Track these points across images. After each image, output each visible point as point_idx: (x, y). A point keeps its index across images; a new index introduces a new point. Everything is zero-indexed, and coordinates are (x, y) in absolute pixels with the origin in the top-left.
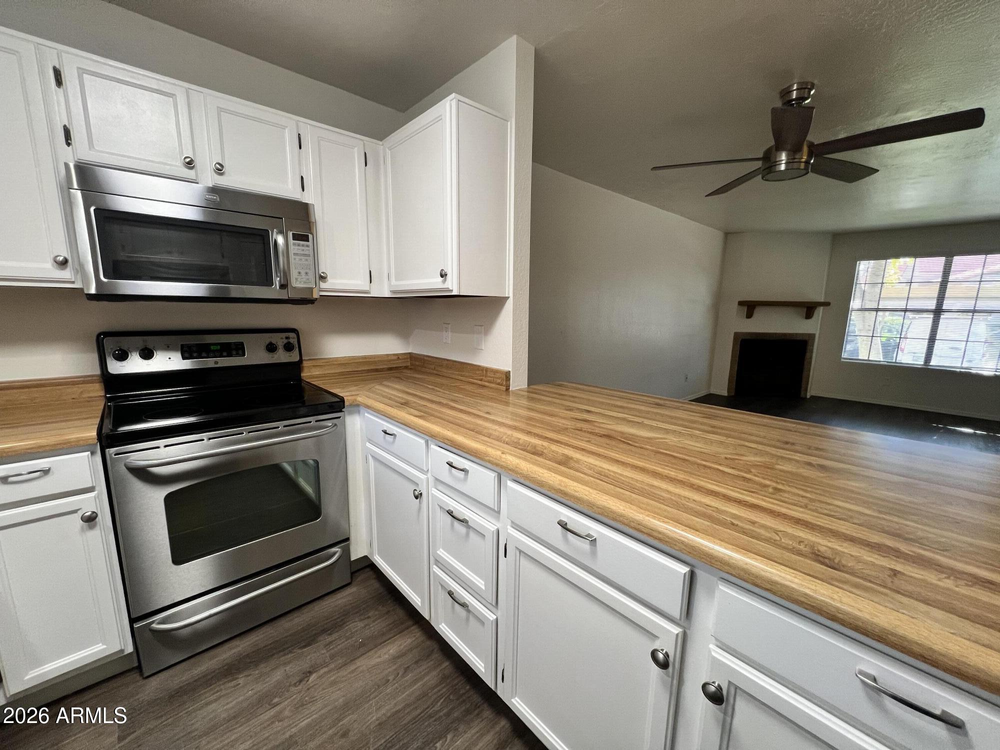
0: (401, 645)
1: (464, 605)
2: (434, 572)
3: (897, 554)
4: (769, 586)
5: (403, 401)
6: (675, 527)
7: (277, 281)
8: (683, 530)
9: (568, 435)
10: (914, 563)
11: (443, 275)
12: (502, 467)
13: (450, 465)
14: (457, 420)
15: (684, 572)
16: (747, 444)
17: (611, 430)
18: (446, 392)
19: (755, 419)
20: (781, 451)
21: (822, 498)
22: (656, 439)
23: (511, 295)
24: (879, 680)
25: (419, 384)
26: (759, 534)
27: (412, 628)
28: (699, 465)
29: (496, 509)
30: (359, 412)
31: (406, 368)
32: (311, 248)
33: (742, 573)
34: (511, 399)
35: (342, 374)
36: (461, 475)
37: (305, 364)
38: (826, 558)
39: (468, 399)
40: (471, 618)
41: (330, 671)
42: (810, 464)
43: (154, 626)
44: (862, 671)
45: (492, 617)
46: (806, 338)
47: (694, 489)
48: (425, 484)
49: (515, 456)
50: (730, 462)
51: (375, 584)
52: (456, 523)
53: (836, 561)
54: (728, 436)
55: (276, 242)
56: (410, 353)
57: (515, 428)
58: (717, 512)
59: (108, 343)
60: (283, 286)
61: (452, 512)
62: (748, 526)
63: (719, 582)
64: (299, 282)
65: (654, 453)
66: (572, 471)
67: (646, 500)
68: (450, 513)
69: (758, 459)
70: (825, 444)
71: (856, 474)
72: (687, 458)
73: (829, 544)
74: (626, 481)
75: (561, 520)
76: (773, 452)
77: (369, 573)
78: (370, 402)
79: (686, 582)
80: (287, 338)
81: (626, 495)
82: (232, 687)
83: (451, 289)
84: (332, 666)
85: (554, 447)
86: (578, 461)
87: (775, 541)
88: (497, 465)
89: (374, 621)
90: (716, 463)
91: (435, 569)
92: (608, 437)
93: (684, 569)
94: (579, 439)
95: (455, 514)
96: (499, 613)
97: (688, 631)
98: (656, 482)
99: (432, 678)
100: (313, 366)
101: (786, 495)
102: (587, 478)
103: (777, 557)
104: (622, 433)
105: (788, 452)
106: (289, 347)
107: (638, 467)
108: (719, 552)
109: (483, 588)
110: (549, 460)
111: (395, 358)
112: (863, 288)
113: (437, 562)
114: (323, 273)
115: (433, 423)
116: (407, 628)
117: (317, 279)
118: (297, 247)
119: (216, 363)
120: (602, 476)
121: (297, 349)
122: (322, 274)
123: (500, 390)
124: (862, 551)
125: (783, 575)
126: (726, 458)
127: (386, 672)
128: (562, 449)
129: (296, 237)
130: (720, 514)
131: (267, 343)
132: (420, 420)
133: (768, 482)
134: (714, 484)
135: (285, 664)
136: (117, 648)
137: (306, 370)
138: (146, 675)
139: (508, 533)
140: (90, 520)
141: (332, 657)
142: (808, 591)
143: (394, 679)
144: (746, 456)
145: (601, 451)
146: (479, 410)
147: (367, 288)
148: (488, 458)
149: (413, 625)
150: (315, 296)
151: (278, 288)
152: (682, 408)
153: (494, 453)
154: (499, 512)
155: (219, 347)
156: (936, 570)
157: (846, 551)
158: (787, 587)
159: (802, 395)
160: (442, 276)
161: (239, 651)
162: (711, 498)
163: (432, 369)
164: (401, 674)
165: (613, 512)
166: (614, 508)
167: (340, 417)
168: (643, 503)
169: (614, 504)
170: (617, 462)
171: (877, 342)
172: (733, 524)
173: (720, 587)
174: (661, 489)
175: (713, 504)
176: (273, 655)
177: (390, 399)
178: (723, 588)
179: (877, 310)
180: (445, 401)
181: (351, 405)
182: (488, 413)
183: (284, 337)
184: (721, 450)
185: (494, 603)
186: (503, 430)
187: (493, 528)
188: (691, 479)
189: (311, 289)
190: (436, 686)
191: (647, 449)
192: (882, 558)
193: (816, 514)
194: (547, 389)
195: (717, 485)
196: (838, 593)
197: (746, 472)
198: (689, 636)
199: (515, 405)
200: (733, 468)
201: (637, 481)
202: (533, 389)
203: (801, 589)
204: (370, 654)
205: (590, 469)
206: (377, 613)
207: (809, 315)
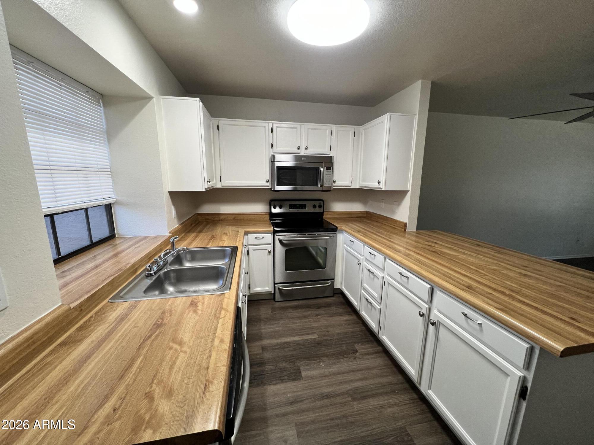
1: (370, 303)
5: (358, 230)
7: (319, 184)
11: (379, 183)
13: (370, 253)
15: (430, 288)
16: (500, 263)
17: (438, 250)
23: (410, 190)
27: (353, 315)
28: (463, 264)
30: (342, 233)
31: (364, 217)
32: (331, 172)
34: (407, 235)
35: (337, 218)
36: (373, 257)
37: (325, 213)
39: (385, 232)
40: (373, 308)
41: (324, 317)
42: (520, 273)
43: (279, 287)
45: (379, 307)
47: (449, 269)
48: (362, 260)
52: (371, 274)
55: (320, 170)
56: (366, 211)
59: (272, 203)
60: (321, 186)
64: (326, 184)
65: (447, 259)
66: (407, 258)
67: (426, 267)
68: (369, 270)
69: (495, 268)
72: (460, 262)
75: (400, 272)
77: (340, 295)
78: (347, 230)
79: (431, 291)
80: (320, 203)
83: (382, 188)
84: (326, 316)
86: (412, 256)
88: (385, 254)
89: (340, 309)
90: (471, 265)
91: (363, 291)
92: (434, 251)
96: (381, 306)
97: (431, 307)
100: (328, 214)
102: (411, 260)
104: (441, 251)
106: (320, 207)
107: (435, 261)
109: (377, 297)
111: (360, 213)
113: (364, 289)
115: (367, 239)
116: (351, 314)
117: (332, 183)
118: (327, 172)
119: (298, 211)
120: (417, 260)
121: (323, 208)
122: (334, 181)
123: (401, 230)
127: (342, 323)
129: (327, 169)
131: (313, 205)
132: (362, 237)
135: (311, 311)
136: (271, 291)
137: (325, 215)
138: (276, 301)
139: (386, 277)
140: (270, 252)
143: (344, 325)
145: (425, 255)
146: (387, 237)
147: (350, 185)
148: (382, 251)
149: (353, 313)
150: (332, 189)
154: (384, 270)
155: (299, 205)
163: (374, 219)
164: (347, 325)
167: (335, 234)
170: (428, 258)
174: (436, 266)
176: (308, 307)
180: (374, 232)
181: (340, 230)
182: (390, 238)
185: (380, 303)
187: (382, 276)
188: (452, 267)
189: (331, 187)
191: (446, 257)
194: (425, 233)
199: (408, 239)
200: (477, 268)
201: (429, 263)
202: (419, 232)
204: (338, 316)
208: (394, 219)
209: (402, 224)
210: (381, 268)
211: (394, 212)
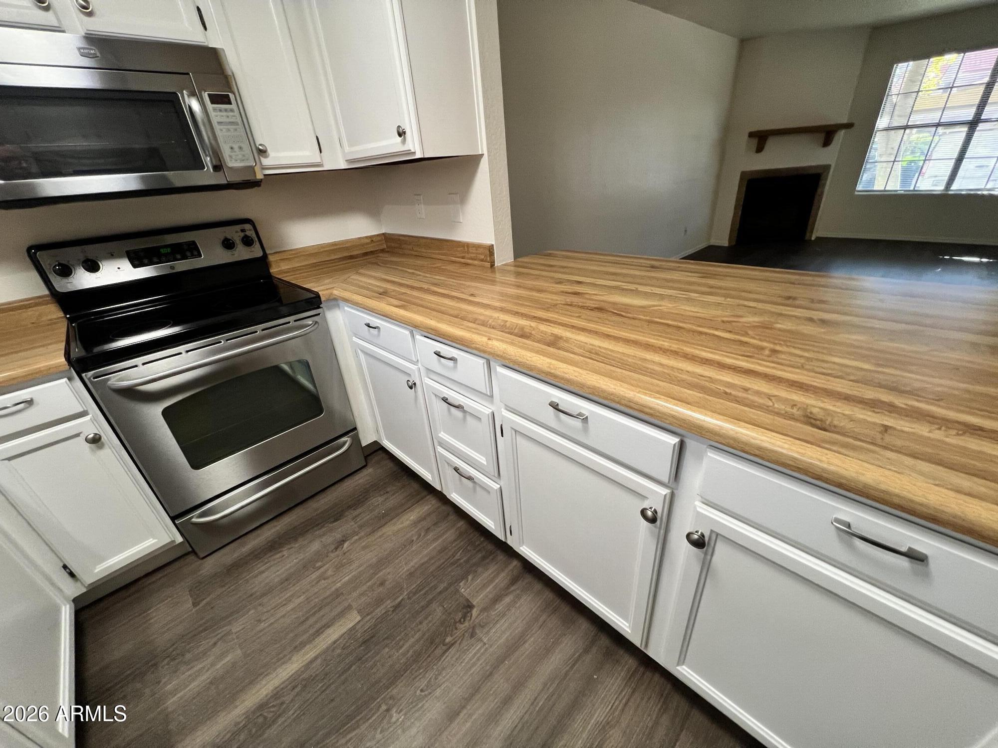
0: (419, 512)
1: (470, 478)
2: (439, 452)
3: (892, 409)
4: (757, 452)
5: (381, 290)
6: (667, 401)
7: (207, 160)
8: (674, 405)
9: (557, 312)
10: (907, 416)
12: (490, 353)
13: (438, 354)
14: (439, 307)
15: (673, 443)
16: (746, 303)
17: (603, 301)
18: (427, 275)
19: (757, 273)
20: (781, 307)
21: (821, 357)
22: (650, 307)
23: (485, 152)
24: (852, 526)
25: (397, 269)
26: (753, 401)
27: (428, 497)
28: (694, 331)
29: (489, 394)
30: (338, 306)
31: (383, 251)
32: (236, 113)
33: (732, 442)
34: (498, 276)
35: (314, 265)
36: (450, 363)
37: (271, 258)
38: (818, 420)
39: (452, 281)
40: (478, 488)
41: (360, 539)
42: (811, 320)
43: (194, 520)
44: (838, 519)
45: (496, 486)
46: (819, 171)
47: (688, 359)
48: (417, 373)
49: (502, 341)
50: (726, 325)
51: (390, 465)
52: (453, 409)
53: (828, 423)
54: (726, 296)
55: (190, 108)
56: (383, 234)
57: (502, 310)
58: (711, 382)
59: (43, 256)
60: (218, 168)
61: (447, 399)
62: (741, 394)
63: (708, 449)
64: (235, 160)
65: (648, 323)
66: (561, 352)
67: (636, 376)
68: (445, 400)
69: (756, 319)
70: (829, 295)
71: (858, 327)
72: (681, 325)
73: (822, 405)
74: (617, 357)
75: (552, 402)
76: (773, 310)
77: (381, 455)
78: (346, 295)
79: (676, 452)
80: (243, 231)
81: (617, 372)
82: (279, 558)
83: (413, 151)
84: (363, 534)
85: (543, 327)
86: (567, 340)
87: (768, 407)
88: (484, 352)
89: (393, 494)
90: (713, 328)
91: (440, 449)
92: (600, 309)
93: (674, 440)
94: (569, 315)
95: (450, 400)
96: (502, 483)
97: (675, 492)
98: (649, 356)
99: (450, 535)
100: (281, 260)
101: (783, 356)
102: (577, 358)
103: (768, 424)
104: (614, 304)
105: (789, 308)
106: (247, 242)
107: (631, 340)
108: (710, 423)
109: (485, 463)
110: (539, 342)
111: (368, 241)
112: (894, 100)
113: (440, 444)
114: (260, 145)
115: (415, 312)
116: (422, 498)
117: (256, 155)
118: (219, 113)
119: (172, 267)
120: (594, 354)
121: (258, 243)
122: (260, 147)
123: (483, 267)
124: (856, 409)
125: (772, 441)
126: (723, 322)
127: (410, 534)
128: (551, 328)
129: (215, 99)
130: (713, 383)
131: (222, 239)
132: (401, 310)
133: (765, 344)
134: (709, 352)
135: (320, 536)
136: (168, 540)
137: (273, 265)
138: (202, 555)
139: (503, 415)
140: (96, 441)
141: (361, 527)
142: (796, 455)
143: (417, 539)
144: (745, 317)
145: (591, 326)
146: (463, 293)
147: (319, 160)
148: (474, 345)
149: (428, 495)
150: (259, 176)
151: (212, 170)
152: (680, 269)
153: (480, 339)
154: (492, 396)
155: (169, 250)
156: (929, 422)
157: (838, 410)
158: (776, 452)
159: (807, 238)
160: (400, 135)
161: (277, 531)
162: (705, 367)
163: (410, 250)
164: (423, 534)
165: (604, 391)
166: (604, 387)
167: (319, 314)
168: (634, 380)
169: (605, 383)
170: (608, 336)
171: (898, 167)
172: (726, 393)
173: (709, 454)
174: (654, 362)
175: (707, 373)
176: (308, 530)
177: (368, 289)
178: (712, 455)
179: (905, 128)
180: (426, 286)
181: (328, 300)
182: (472, 295)
183: (239, 230)
184: (719, 313)
185: (496, 475)
186: (488, 312)
187: (488, 411)
188: (685, 348)
189: (251, 169)
190: (455, 540)
191: (640, 319)
192: (874, 415)
193: (813, 374)
194: (536, 261)
195: (711, 353)
196: (827, 454)
197: (742, 335)
198: (676, 495)
199: (503, 283)
200: (730, 332)
201: (629, 356)
202: (522, 262)
203: (790, 453)
204: (394, 520)
205: (580, 347)
206: (394, 488)
207: (827, 143)
208: (460, 242)
209: (481, 250)
210: (484, 391)
211: (453, 223)
